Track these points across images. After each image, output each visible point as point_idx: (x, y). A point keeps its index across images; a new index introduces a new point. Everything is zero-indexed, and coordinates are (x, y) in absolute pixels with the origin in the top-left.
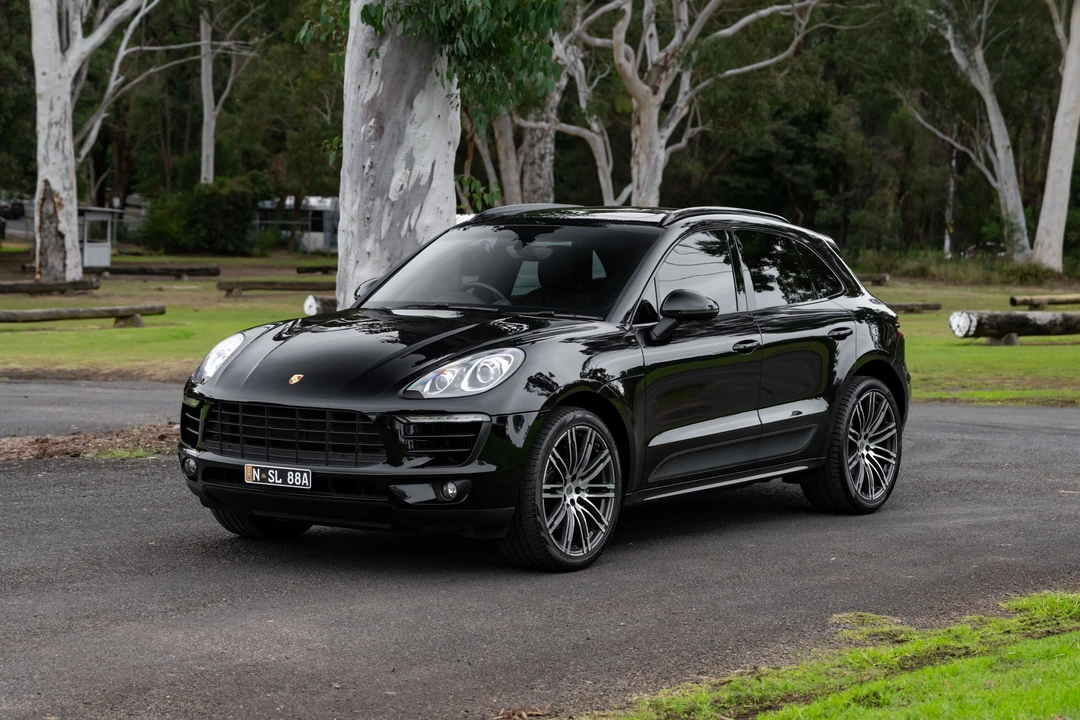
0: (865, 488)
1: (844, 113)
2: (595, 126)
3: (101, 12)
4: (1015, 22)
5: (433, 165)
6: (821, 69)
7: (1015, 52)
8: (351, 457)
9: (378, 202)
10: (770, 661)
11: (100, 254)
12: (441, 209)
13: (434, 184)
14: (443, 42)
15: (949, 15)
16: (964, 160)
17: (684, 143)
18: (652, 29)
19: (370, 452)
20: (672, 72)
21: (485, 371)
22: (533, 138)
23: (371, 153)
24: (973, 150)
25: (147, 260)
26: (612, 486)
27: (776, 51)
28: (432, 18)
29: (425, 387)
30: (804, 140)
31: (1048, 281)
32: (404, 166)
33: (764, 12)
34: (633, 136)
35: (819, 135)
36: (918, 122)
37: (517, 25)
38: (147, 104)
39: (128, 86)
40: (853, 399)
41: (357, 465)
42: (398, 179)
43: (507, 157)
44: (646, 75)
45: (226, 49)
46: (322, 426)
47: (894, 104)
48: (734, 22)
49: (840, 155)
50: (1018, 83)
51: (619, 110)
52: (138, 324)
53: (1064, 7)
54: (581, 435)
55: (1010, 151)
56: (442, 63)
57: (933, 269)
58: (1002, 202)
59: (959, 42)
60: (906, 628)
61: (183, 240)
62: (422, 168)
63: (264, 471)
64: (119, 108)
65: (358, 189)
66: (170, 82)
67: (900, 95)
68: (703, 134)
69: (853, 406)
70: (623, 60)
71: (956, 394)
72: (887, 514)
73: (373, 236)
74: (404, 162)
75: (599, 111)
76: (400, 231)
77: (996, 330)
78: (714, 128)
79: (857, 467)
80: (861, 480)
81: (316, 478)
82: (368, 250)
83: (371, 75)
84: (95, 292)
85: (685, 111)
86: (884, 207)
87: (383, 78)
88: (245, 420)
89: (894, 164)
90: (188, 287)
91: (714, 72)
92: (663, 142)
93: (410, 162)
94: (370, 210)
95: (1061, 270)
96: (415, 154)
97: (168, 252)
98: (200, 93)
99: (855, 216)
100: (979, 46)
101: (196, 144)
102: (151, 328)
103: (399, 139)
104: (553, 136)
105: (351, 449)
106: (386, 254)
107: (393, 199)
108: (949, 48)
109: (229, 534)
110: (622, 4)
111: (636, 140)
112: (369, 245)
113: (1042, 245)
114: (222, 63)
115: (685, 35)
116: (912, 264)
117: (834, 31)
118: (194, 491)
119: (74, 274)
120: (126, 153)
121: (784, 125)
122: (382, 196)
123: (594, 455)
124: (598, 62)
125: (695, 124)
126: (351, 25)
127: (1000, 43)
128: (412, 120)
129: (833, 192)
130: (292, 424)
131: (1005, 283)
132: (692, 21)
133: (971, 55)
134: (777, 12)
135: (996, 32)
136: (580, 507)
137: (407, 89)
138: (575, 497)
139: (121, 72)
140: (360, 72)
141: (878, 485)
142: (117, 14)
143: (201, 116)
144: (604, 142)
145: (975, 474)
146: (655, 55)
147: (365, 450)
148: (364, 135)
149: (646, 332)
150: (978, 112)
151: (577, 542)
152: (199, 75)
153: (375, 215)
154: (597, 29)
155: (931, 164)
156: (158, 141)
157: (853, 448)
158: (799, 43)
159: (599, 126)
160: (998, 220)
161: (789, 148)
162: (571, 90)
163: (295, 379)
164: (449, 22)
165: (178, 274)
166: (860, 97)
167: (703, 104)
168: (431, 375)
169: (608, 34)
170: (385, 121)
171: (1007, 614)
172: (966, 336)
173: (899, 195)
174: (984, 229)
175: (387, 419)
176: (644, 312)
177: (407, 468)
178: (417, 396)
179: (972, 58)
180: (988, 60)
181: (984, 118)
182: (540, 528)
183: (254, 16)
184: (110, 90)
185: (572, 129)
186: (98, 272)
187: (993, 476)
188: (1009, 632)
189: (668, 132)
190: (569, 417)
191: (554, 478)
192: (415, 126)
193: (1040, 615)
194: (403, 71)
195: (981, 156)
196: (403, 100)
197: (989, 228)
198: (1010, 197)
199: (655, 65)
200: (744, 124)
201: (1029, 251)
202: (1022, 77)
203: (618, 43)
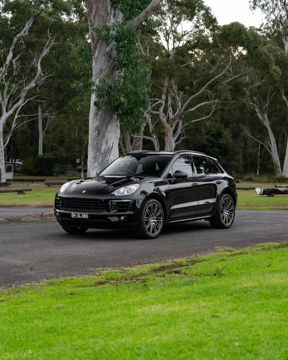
0: (226, 222)
1: (227, 133)
2: (154, 137)
3: (10, 105)
4: (276, 106)
5: (113, 143)
6: (220, 120)
7: (277, 115)
8: (98, 210)
9: (98, 154)
10: (200, 254)
11: (10, 176)
12: (115, 155)
13: (113, 148)
14: (116, 111)
15: (257, 104)
16: (262, 146)
17: (180, 141)
18: (171, 108)
19: (103, 209)
20: (176, 121)
21: (130, 189)
22: (136, 141)
23: (97, 140)
24: (264, 144)
25: (23, 177)
26: (162, 218)
27: (206, 115)
28: (113, 104)
29: (116, 193)
30: (215, 141)
33: (203, 104)
35: (219, 139)
36: (248, 136)
37: (135, 106)
38: (23, 132)
39: (18, 126)
40: (222, 199)
41: (99, 212)
42: (103, 147)
43: (128, 147)
44: (169, 122)
45: (46, 115)
46: (91, 203)
47: (242, 130)
48: (194, 107)
49: (226, 145)
50: (277, 124)
51: (161, 132)
52: (24, 193)
54: (154, 205)
55: (275, 144)
56: (115, 117)
57: (253, 178)
58: (273, 159)
59: (260, 112)
60: (233, 249)
61: (34, 171)
62: (110, 144)
63: (76, 214)
64: (15, 133)
65: (93, 150)
66: (29, 125)
67: (243, 128)
68: (186, 139)
69: (222, 201)
70: (162, 118)
71: (255, 208)
72: (231, 229)
73: (97, 162)
74: (105, 143)
75: (155, 132)
76: (104, 161)
77: (269, 193)
78: (189, 137)
79: (223, 217)
80: (224, 220)
81: (89, 216)
83: (96, 120)
84: (10, 186)
85: (180, 132)
86: (239, 160)
87: (99, 120)
88: (72, 202)
89: (242, 148)
90: (35, 184)
91: (188, 121)
92: (174, 141)
93: (107, 143)
94: (96, 156)
96: (108, 140)
97: (29, 175)
98: (38, 129)
99: (230, 163)
100: (266, 113)
101: (37, 144)
102: (28, 194)
103: (104, 137)
104: (142, 140)
105: (98, 208)
106: (100, 166)
107: (102, 152)
108: (257, 114)
109: (66, 232)
110: (162, 102)
111: (166, 141)
112: (96, 165)
113: (285, 171)
114: (45, 120)
115: (180, 110)
116: (247, 177)
117: (224, 109)
118: (58, 221)
119: (4, 181)
120: (16, 146)
121: (209, 136)
122: (99, 152)
123: (157, 211)
124: (155, 119)
125: (183, 136)
126: (91, 107)
127: (271, 113)
128: (107, 131)
129: (224, 156)
130: (83, 203)
131: (274, 182)
132: (182, 106)
133: (263, 116)
134: (206, 104)
135: (271, 109)
136: (154, 223)
137: (106, 123)
138: (153, 221)
139: (16, 123)
140: (93, 119)
141: (229, 222)
142: (16, 106)
143: (39, 136)
144: (157, 141)
145: (255, 221)
146: (171, 116)
147: (101, 209)
148: (95, 136)
149: (170, 181)
151: (153, 232)
152: (38, 123)
154: (154, 109)
155: (252, 148)
156: (26, 143)
157: (222, 212)
158: (213, 112)
160: (272, 164)
161: (211, 143)
162: (147, 127)
163: (84, 192)
164: (117, 106)
165: (33, 181)
166: (232, 128)
167: (185, 130)
168: (117, 190)
169: (158, 110)
170: (100, 132)
172: (260, 194)
173: (244, 157)
174: (268, 167)
175: (107, 201)
176: (169, 176)
177: (112, 213)
178: (114, 195)
180: (268, 117)
182: (144, 228)
183: (54, 106)
184: (12, 128)
185: (148, 138)
186: (9, 180)
187: (259, 222)
188: (258, 250)
189: (175, 138)
190: (151, 201)
191: (148, 216)
192: (108, 133)
193: (265, 247)
194: (105, 119)
195: (267, 145)
196: (105, 126)
197: (269, 166)
198: (276, 157)
199: (171, 119)
200: (197, 136)
201: (281, 173)
202: (278, 122)
203: (161, 113)
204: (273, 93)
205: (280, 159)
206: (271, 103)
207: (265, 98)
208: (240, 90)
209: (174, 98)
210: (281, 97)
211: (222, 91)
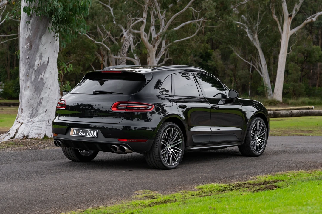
1: (216, 54)
2: (136, 58)
4: (267, 26)
5: (49, 58)
7: (267, 35)
9: (31, 70)
10: (105, 204)
12: (52, 72)
13: (49, 64)
15: (247, 24)
16: (253, 68)
17: (164, 63)
18: (153, 27)
20: (160, 41)
22: (119, 62)
23: (28, 54)
24: (255, 65)
27: (191, 35)
31: (278, 105)
32: (39, 58)
33: (188, 23)
34: (148, 61)
35: (209, 61)
36: (239, 57)
42: (37, 63)
44: (152, 42)
47: (232, 52)
48: (179, 25)
49: (215, 67)
50: (268, 45)
51: (143, 53)
53: (281, 21)
55: (266, 65)
56: (50, 26)
58: (264, 81)
59: (250, 32)
60: (159, 194)
61: (13, 95)
62: (45, 59)
65: (25, 66)
67: (233, 49)
70: (144, 37)
73: (29, 81)
74: (39, 57)
75: (137, 53)
76: (38, 79)
78: (173, 58)
82: (28, 85)
83: (28, 30)
85: (164, 53)
87: (31, 30)
89: (232, 70)
91: (172, 40)
92: (157, 62)
93: (41, 57)
94: (29, 73)
95: (282, 101)
96: (42, 55)
100: (256, 34)
103: (37, 50)
104: (125, 61)
106: (34, 86)
107: (36, 69)
108: (247, 34)
110: (143, 20)
111: (149, 62)
113: (276, 93)
115: (163, 29)
121: (198, 58)
122: (32, 68)
125: (167, 57)
126: (22, 14)
127: (262, 33)
128: (41, 44)
132: (165, 25)
133: (254, 36)
134: (192, 22)
135: (262, 29)
137: (40, 33)
140: (24, 28)
144: (139, 62)
146: (154, 36)
148: (26, 48)
150: (256, 54)
153: (30, 74)
154: (135, 28)
155: (242, 69)
159: (137, 58)
160: (263, 86)
162: (130, 48)
166: (222, 49)
167: (169, 51)
169: (139, 29)
171: (196, 190)
174: (258, 89)
179: (254, 37)
180: (259, 38)
181: (258, 55)
185: (129, 58)
188: (193, 195)
189: (158, 59)
192: (42, 46)
193: (206, 190)
194: (38, 28)
195: (258, 67)
196: (38, 37)
197: (260, 89)
198: (266, 80)
199: (154, 39)
200: (182, 57)
201: (272, 96)
202: (269, 43)
203: (142, 32)
204: (263, 12)
205: (271, 82)
206: (262, 23)
207: (255, 18)
208: (227, 8)
209: (156, 17)
210: (272, 16)
211: (207, 8)
